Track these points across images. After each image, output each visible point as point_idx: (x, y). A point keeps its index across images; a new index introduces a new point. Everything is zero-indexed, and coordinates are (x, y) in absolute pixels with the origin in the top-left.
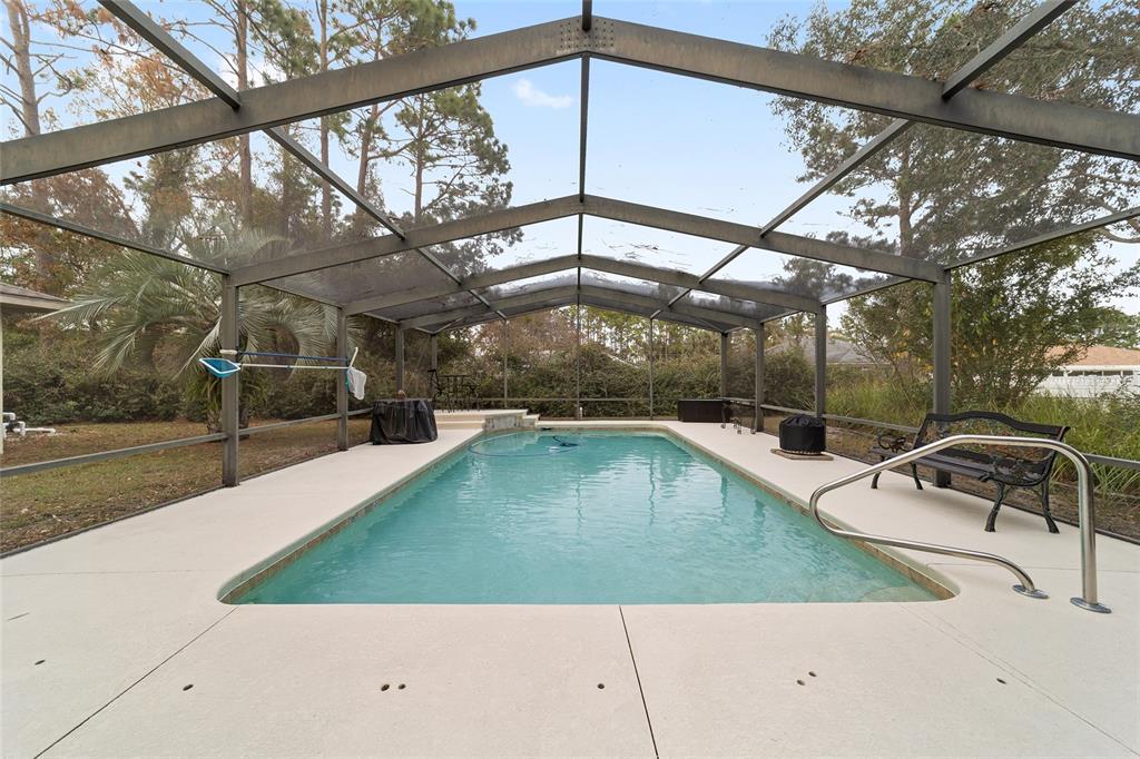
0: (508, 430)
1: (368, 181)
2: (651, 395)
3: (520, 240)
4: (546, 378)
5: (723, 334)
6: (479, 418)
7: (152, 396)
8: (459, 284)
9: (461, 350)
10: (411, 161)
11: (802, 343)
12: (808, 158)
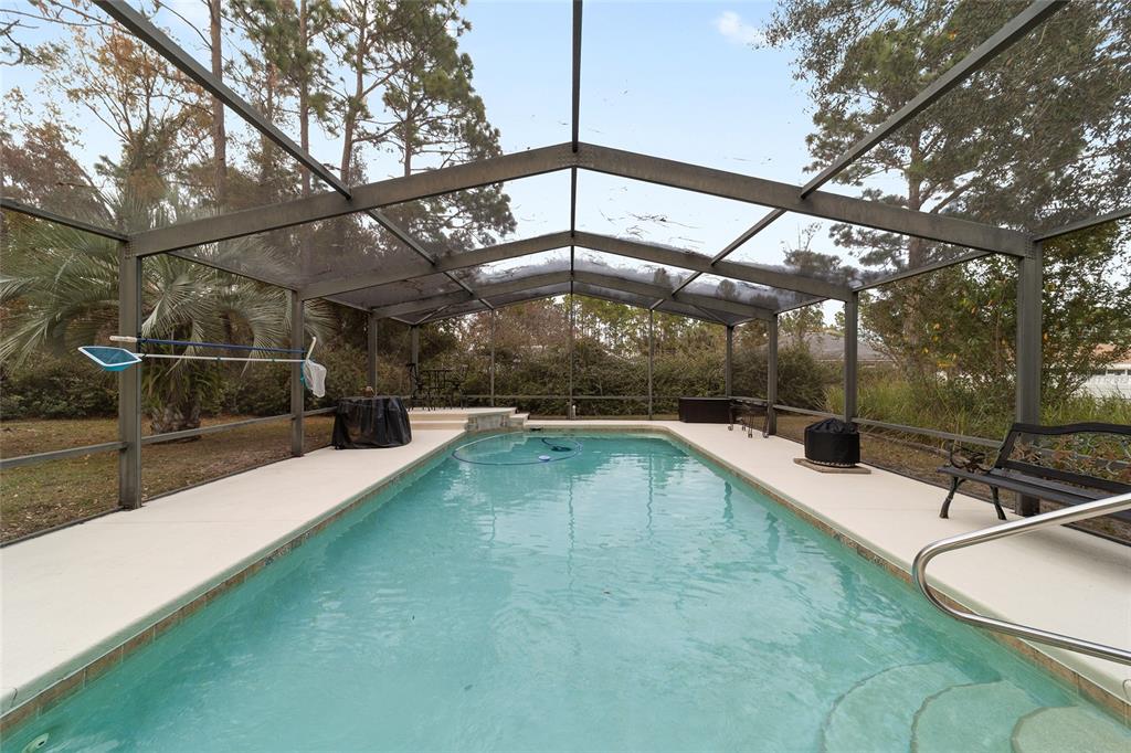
0: (494, 431)
1: (352, 165)
2: (650, 393)
3: (513, 230)
4: (538, 374)
5: (729, 327)
6: (461, 417)
7: (108, 391)
8: (433, 264)
9: (448, 343)
10: (400, 148)
11: (805, 339)
12: (813, 146)
